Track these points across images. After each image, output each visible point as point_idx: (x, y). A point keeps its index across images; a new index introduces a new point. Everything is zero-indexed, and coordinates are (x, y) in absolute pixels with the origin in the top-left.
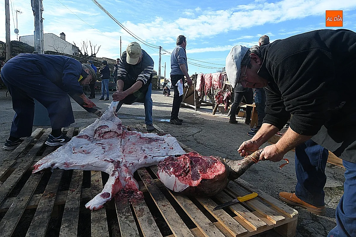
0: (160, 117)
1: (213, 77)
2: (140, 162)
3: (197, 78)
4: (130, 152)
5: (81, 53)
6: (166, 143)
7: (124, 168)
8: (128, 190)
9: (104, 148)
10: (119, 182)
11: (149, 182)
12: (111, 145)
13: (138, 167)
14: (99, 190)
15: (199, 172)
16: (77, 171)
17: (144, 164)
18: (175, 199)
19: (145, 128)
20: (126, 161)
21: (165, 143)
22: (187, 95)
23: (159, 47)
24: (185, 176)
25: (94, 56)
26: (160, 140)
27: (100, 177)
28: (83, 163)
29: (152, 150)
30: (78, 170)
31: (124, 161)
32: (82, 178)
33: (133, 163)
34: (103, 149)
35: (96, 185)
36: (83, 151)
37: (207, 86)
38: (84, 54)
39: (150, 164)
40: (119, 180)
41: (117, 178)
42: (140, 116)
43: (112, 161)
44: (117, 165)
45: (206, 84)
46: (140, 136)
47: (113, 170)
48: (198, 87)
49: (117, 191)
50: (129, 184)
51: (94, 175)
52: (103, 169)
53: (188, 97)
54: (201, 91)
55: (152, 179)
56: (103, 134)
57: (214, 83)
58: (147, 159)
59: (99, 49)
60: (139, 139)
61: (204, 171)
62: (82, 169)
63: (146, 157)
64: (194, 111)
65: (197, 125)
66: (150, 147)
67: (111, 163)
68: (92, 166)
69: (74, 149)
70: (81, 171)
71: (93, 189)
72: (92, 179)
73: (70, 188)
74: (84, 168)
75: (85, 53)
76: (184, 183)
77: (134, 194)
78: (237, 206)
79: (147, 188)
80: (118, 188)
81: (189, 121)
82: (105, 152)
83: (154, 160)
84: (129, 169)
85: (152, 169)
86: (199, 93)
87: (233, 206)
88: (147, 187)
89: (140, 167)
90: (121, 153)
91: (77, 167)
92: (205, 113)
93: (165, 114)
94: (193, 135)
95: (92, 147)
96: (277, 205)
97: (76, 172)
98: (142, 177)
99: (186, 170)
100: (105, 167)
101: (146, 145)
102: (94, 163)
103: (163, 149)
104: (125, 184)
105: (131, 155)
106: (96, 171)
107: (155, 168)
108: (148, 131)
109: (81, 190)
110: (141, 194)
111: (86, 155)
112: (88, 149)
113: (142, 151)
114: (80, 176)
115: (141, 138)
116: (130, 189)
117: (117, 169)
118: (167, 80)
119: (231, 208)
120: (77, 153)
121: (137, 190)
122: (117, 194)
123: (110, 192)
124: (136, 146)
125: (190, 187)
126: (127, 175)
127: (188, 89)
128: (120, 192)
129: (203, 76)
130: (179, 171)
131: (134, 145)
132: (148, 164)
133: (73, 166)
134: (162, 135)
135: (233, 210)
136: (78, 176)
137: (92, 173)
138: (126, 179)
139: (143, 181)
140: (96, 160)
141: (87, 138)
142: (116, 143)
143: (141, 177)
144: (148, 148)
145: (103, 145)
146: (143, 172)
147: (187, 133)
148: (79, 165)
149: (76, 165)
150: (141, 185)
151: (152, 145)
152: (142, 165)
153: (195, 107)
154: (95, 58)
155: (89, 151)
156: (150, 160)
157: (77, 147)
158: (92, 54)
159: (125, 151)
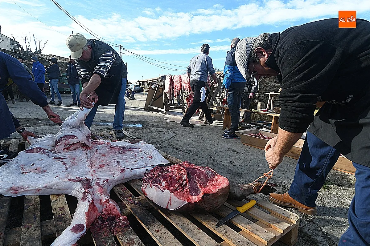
0: (127, 122)
1: (183, 79)
2: (116, 178)
3: (165, 80)
4: (101, 166)
5: (22, 49)
6: (143, 152)
7: (96, 188)
8: (107, 217)
9: (66, 164)
10: (93, 207)
11: (132, 202)
12: (75, 159)
13: (114, 184)
14: (67, 221)
15: (199, 187)
16: (30, 197)
17: (122, 180)
18: (169, 220)
19: (112, 135)
20: (98, 178)
21: (141, 151)
22: (156, 97)
23: (119, 46)
24: (182, 191)
25: (39, 52)
26: (135, 149)
27: (65, 203)
28: (39, 186)
29: (127, 162)
30: (32, 196)
31: (95, 178)
32: (39, 207)
33: (107, 180)
34: (64, 165)
35: (60, 214)
36: (36, 169)
37: (176, 89)
38: (25, 50)
39: (129, 178)
40: (94, 205)
41: (91, 202)
42: (103, 121)
43: (79, 180)
44: (87, 184)
45: (176, 86)
46: (111, 145)
47: (83, 191)
48: (167, 89)
49: (92, 220)
50: (108, 208)
51: (56, 201)
52: (68, 191)
53: (156, 100)
54: (170, 94)
55: (135, 197)
56: (68, 146)
57: (184, 85)
58: (125, 173)
59: (45, 44)
60: (109, 149)
61: (204, 185)
62: (37, 193)
63: (123, 171)
64: (164, 114)
65: (170, 129)
66: (124, 157)
67: (78, 183)
68: (52, 188)
69: (22, 168)
70: (35, 196)
71: (58, 221)
72: (54, 206)
73: (24, 222)
74: (41, 192)
75: (28, 49)
76: (181, 199)
77: (116, 221)
78: (239, 219)
79: (131, 210)
80: (94, 216)
81: (161, 125)
82: (67, 169)
83: (133, 174)
84: (104, 188)
85: (132, 184)
86: (168, 95)
87: (235, 219)
88: (131, 208)
89: (117, 183)
90: (89, 169)
91: (29, 192)
92: (176, 117)
93: (133, 118)
94: (168, 141)
95: (49, 164)
96: (277, 212)
97: (29, 199)
98: (121, 195)
99: (183, 183)
100: (70, 188)
101: (120, 156)
102: (55, 184)
103: (141, 159)
104: (101, 209)
105: (104, 170)
106: (58, 195)
107: (135, 183)
108: (117, 138)
109: (40, 224)
110: (125, 219)
111: (41, 175)
112: (43, 166)
113: (116, 164)
114: (36, 204)
115: (111, 147)
116: (109, 214)
117: (88, 190)
118: (129, 82)
119: (233, 222)
120: (27, 173)
121: (118, 214)
122: (93, 223)
123: (84, 222)
124: (107, 158)
125: (189, 204)
126: (103, 196)
127: (156, 91)
128: (96, 220)
129: (171, 77)
130: (173, 185)
131: (104, 156)
132: (126, 179)
133: (24, 191)
134: (135, 142)
135: (236, 223)
136: (33, 205)
137: (53, 199)
138: (103, 201)
139: (124, 202)
140: (57, 180)
141: (39, 152)
142: (81, 156)
143: (121, 197)
144: (122, 159)
145: (64, 160)
146: (121, 189)
147: (161, 139)
148: (32, 190)
149: (28, 189)
150: (122, 207)
151: (126, 155)
152: (119, 181)
153: (164, 110)
154: (40, 55)
155: (45, 169)
156: (129, 174)
157: (27, 164)
158: (36, 50)
159: (94, 165)
